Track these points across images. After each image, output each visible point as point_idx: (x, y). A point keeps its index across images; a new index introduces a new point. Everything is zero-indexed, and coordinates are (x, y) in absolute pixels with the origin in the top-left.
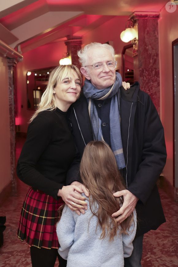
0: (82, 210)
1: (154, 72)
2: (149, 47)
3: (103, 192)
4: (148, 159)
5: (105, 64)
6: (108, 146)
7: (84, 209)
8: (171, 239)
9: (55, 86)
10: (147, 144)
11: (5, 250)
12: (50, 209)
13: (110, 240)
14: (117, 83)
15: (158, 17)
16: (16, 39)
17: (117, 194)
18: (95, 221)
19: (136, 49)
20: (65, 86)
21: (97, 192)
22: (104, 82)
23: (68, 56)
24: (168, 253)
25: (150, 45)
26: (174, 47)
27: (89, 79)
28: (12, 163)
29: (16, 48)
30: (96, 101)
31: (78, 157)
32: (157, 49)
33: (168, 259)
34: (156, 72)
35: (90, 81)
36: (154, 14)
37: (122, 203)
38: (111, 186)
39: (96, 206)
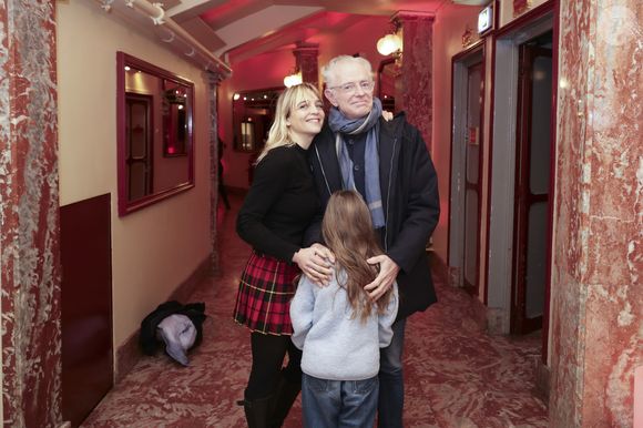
0: (324, 281)
1: (424, 100)
2: (418, 64)
3: (353, 257)
4: (415, 216)
5: (358, 84)
6: (360, 197)
7: (327, 279)
8: (441, 336)
9: (288, 116)
10: (413, 196)
11: (204, 350)
12: (281, 281)
13: (361, 323)
14: (375, 111)
15: (432, 19)
16: (223, 44)
17: (372, 260)
18: (343, 295)
19: (400, 65)
20: (302, 113)
21: (346, 257)
22: (358, 110)
23: (297, 72)
24: (437, 356)
25: (421, 59)
26: (455, 65)
27: (336, 105)
28: (212, 228)
29: (222, 58)
30: (346, 136)
31: (319, 212)
32: (430, 66)
33: (437, 363)
34: (427, 100)
35: (337, 108)
36: (428, 15)
37: (379, 271)
38: (363, 251)
39: (344, 276)
